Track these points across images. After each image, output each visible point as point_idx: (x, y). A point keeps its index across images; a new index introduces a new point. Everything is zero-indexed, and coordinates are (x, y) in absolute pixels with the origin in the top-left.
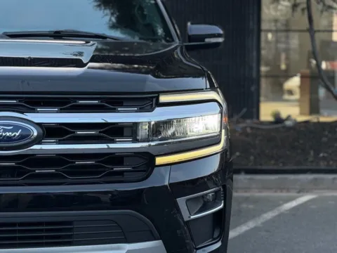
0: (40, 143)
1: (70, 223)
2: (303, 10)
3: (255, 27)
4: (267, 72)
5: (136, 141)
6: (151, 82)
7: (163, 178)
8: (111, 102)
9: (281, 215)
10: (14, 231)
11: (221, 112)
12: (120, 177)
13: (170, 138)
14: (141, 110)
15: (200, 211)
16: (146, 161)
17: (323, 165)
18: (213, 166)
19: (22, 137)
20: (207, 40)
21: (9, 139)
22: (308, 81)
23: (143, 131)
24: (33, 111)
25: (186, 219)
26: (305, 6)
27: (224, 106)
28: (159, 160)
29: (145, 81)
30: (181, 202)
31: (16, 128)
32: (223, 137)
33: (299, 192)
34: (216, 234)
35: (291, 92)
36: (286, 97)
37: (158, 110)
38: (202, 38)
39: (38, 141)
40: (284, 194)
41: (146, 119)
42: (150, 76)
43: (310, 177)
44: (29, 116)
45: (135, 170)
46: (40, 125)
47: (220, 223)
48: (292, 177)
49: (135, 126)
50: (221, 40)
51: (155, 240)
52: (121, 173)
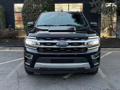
0: (68, 46)
1: (73, 59)
2: (110, 17)
3: (100, 20)
4: (102, 28)
5: (84, 45)
6: (87, 35)
7: (89, 51)
8: (80, 39)
9: (106, 56)
10: (64, 61)
11: (99, 40)
12: (81, 52)
13: (90, 45)
14: (85, 40)
15: (95, 57)
16: (86, 49)
17: (113, 46)
18: (97, 50)
19: (65, 45)
20: (94, 25)
21: (63, 45)
22: (109, 30)
23: (86, 44)
24: (67, 40)
25: (93, 59)
26: (110, 16)
27: (100, 39)
28: (88, 49)
29: (86, 35)
30: (92, 56)
31: (64, 43)
32: (99, 44)
33: (108, 51)
34: (98, 61)
35: (105, 31)
36: (104, 32)
37: (88, 40)
38: (93, 25)
39: (68, 45)
40: (106, 52)
41: (86, 42)
42: (87, 34)
43: (111, 48)
44: (66, 41)
45: (84, 50)
46: (68, 43)
47: (99, 59)
48: (107, 48)
49: (84, 43)
50: (96, 25)
51: (88, 62)
52: (82, 51)
